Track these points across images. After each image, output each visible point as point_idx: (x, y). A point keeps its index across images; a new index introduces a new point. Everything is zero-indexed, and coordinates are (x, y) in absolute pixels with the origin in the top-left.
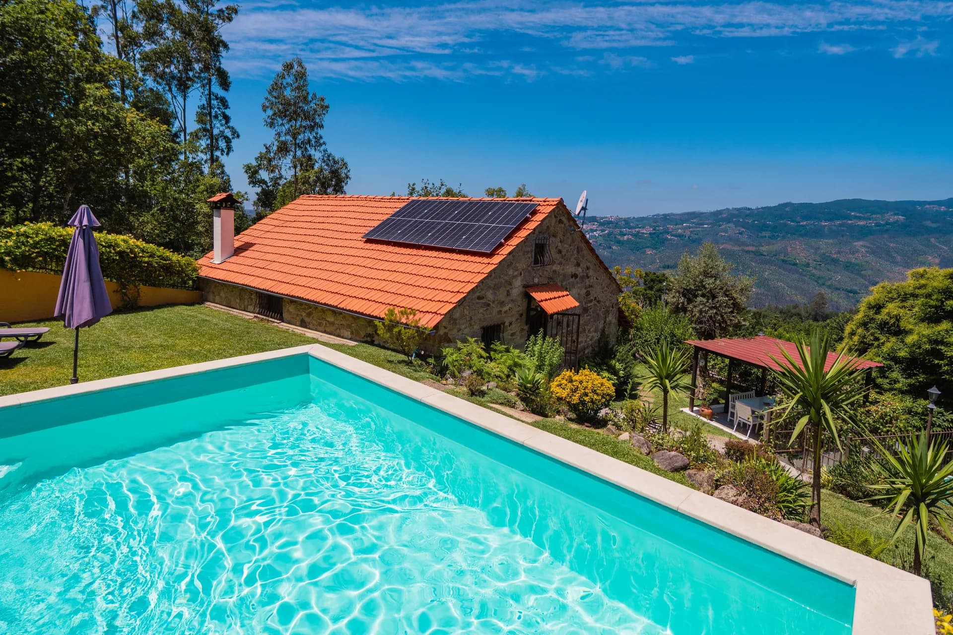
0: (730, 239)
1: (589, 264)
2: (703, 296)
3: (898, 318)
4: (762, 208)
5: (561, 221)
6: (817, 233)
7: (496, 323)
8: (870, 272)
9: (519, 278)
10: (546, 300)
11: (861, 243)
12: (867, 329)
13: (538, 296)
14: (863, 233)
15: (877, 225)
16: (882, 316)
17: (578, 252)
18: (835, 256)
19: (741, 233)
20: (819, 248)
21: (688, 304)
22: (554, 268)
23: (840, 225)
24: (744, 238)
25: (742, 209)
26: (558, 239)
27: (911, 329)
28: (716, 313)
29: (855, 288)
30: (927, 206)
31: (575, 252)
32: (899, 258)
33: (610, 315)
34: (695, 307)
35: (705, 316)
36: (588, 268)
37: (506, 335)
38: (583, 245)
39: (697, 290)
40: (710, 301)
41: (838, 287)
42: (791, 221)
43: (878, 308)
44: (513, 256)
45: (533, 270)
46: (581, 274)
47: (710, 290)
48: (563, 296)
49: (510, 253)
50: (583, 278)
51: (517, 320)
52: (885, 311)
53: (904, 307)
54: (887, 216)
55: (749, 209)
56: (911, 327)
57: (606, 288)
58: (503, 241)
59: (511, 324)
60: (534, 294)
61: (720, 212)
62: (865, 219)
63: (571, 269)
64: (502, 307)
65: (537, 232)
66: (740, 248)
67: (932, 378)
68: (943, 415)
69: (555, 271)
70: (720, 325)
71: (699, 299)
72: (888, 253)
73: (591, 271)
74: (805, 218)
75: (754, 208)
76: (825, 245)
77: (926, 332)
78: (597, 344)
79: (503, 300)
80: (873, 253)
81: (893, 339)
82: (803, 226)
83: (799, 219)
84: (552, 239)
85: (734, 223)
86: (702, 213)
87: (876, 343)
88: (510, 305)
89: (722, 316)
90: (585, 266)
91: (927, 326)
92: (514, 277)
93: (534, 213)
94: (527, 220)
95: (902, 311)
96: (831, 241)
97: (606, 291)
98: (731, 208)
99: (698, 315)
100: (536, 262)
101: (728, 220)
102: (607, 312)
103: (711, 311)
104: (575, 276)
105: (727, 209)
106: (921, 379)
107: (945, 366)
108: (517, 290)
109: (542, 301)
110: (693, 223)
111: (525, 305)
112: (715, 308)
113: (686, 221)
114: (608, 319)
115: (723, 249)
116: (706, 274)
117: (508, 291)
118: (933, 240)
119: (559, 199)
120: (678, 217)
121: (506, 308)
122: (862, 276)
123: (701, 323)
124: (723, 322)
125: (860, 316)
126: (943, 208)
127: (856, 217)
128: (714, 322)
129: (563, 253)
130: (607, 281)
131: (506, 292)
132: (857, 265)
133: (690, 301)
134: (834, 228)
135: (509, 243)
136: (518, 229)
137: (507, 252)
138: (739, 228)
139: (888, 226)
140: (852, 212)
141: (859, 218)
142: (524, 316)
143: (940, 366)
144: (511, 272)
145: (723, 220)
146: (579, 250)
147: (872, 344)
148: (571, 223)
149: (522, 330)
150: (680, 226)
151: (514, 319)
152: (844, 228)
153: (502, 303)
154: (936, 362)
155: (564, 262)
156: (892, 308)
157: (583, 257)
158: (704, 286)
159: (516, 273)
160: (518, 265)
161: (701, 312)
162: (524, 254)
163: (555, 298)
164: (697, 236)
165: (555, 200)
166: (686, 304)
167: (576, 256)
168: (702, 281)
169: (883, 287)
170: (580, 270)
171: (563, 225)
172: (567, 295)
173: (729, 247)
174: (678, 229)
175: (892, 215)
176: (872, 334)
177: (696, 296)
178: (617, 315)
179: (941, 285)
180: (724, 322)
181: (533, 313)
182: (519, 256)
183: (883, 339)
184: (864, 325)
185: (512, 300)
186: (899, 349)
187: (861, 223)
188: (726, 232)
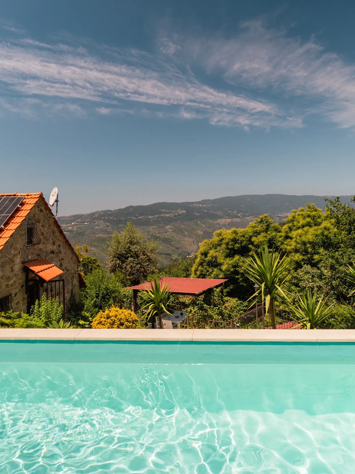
0: (102, 231)
1: (60, 243)
2: (132, 256)
3: (216, 257)
4: (117, 210)
5: (41, 211)
6: (147, 223)
7: (6, 295)
8: (175, 243)
9: (19, 256)
10: (41, 271)
11: (169, 227)
12: (203, 266)
13: (36, 269)
14: (168, 221)
15: (175, 216)
16: (208, 258)
17: (53, 234)
18: (158, 235)
19: (107, 226)
20: (149, 231)
21: (122, 264)
22: (40, 247)
23: (158, 217)
24: (110, 229)
25: (106, 211)
26: (41, 225)
27: (223, 262)
28: (140, 267)
29: (169, 252)
30: (194, 205)
31: (51, 234)
32: (186, 233)
33: (75, 279)
34: (127, 265)
35: (134, 270)
36: (59, 246)
37: (13, 304)
38: (55, 229)
39: (126, 254)
40: (136, 260)
41: (161, 252)
42: (134, 217)
43: (205, 254)
44: (14, 238)
45: (27, 249)
46: (56, 251)
47: (135, 252)
48: (51, 267)
49: (11, 236)
50: (57, 253)
51: (20, 290)
52: (209, 255)
53: (217, 251)
54: (178, 211)
55: (111, 211)
56: (222, 261)
57: (71, 260)
58: (2, 226)
59: (16, 294)
60: (32, 268)
61: (93, 214)
62: (169, 213)
63: (50, 247)
64: (8, 281)
65: (27, 219)
66: (108, 236)
67: (235, 286)
68: (243, 304)
69: (40, 249)
70: (143, 274)
71: (130, 259)
72: (182, 232)
73: (61, 247)
74: (140, 215)
75: (113, 210)
76: (152, 229)
77: (230, 262)
78: (69, 302)
79: (9, 275)
80: (175, 231)
81: (215, 270)
82: (140, 219)
83: (137, 215)
84: (38, 224)
85: (103, 220)
86: (83, 215)
87: (208, 273)
88: (14, 279)
89: (144, 268)
90: (58, 245)
91: (229, 259)
92: (15, 255)
93: (22, 204)
94: (18, 210)
95: (217, 253)
96: (155, 227)
97: (71, 262)
98: (100, 211)
99: (130, 270)
100: (28, 243)
101: (99, 218)
102: (73, 277)
103: (137, 266)
104: (52, 252)
105: (98, 211)
106: (231, 288)
107: (240, 278)
108: (18, 267)
109: (39, 272)
110: (78, 222)
111: (24, 278)
112: (139, 263)
113: (73, 221)
114: (74, 283)
115: (98, 237)
116: (131, 243)
117: (12, 267)
118: (198, 222)
119: (40, 193)
120: (68, 219)
121: (12, 282)
122: (172, 245)
123: (133, 274)
124: (144, 272)
125: (198, 260)
126: (200, 205)
127: (165, 212)
128: (140, 273)
129: (45, 235)
130: (71, 255)
131: (10, 268)
132: (169, 239)
133: (123, 262)
134: (155, 219)
135: (8, 227)
136: (12, 217)
137: (9, 235)
138: (106, 223)
139: (179, 216)
140: (163, 209)
141: (166, 213)
142: (24, 287)
143: (238, 279)
144: (13, 252)
145: (96, 218)
146: (53, 232)
147: (206, 274)
148: (48, 212)
149: (24, 298)
150: (70, 225)
151: (17, 290)
152: (160, 219)
153: (8, 278)
154: (237, 277)
155: (45, 242)
156: (212, 253)
157: (56, 237)
158: (130, 251)
159: (16, 252)
160: (17, 245)
161: (131, 267)
162: (20, 237)
163: (46, 269)
164: (81, 231)
165: (36, 194)
166: (121, 264)
167: (52, 237)
168: (129, 247)
169: (205, 243)
170: (55, 247)
171: (43, 214)
172: (53, 266)
173: (101, 235)
174: (69, 226)
175: (180, 210)
176: (205, 269)
177: (127, 258)
178: (78, 279)
179: (232, 237)
180: (146, 272)
181: (31, 283)
182: (17, 238)
183: (210, 270)
184: (201, 264)
185: (15, 275)
186: (219, 274)
187: (168, 215)
188: (99, 226)
